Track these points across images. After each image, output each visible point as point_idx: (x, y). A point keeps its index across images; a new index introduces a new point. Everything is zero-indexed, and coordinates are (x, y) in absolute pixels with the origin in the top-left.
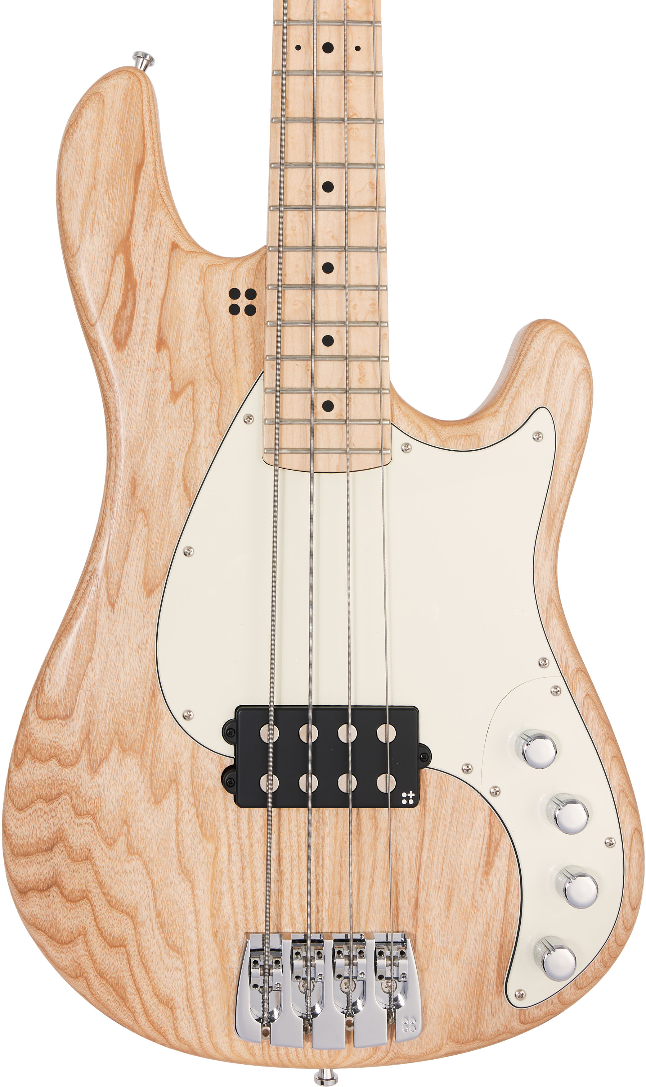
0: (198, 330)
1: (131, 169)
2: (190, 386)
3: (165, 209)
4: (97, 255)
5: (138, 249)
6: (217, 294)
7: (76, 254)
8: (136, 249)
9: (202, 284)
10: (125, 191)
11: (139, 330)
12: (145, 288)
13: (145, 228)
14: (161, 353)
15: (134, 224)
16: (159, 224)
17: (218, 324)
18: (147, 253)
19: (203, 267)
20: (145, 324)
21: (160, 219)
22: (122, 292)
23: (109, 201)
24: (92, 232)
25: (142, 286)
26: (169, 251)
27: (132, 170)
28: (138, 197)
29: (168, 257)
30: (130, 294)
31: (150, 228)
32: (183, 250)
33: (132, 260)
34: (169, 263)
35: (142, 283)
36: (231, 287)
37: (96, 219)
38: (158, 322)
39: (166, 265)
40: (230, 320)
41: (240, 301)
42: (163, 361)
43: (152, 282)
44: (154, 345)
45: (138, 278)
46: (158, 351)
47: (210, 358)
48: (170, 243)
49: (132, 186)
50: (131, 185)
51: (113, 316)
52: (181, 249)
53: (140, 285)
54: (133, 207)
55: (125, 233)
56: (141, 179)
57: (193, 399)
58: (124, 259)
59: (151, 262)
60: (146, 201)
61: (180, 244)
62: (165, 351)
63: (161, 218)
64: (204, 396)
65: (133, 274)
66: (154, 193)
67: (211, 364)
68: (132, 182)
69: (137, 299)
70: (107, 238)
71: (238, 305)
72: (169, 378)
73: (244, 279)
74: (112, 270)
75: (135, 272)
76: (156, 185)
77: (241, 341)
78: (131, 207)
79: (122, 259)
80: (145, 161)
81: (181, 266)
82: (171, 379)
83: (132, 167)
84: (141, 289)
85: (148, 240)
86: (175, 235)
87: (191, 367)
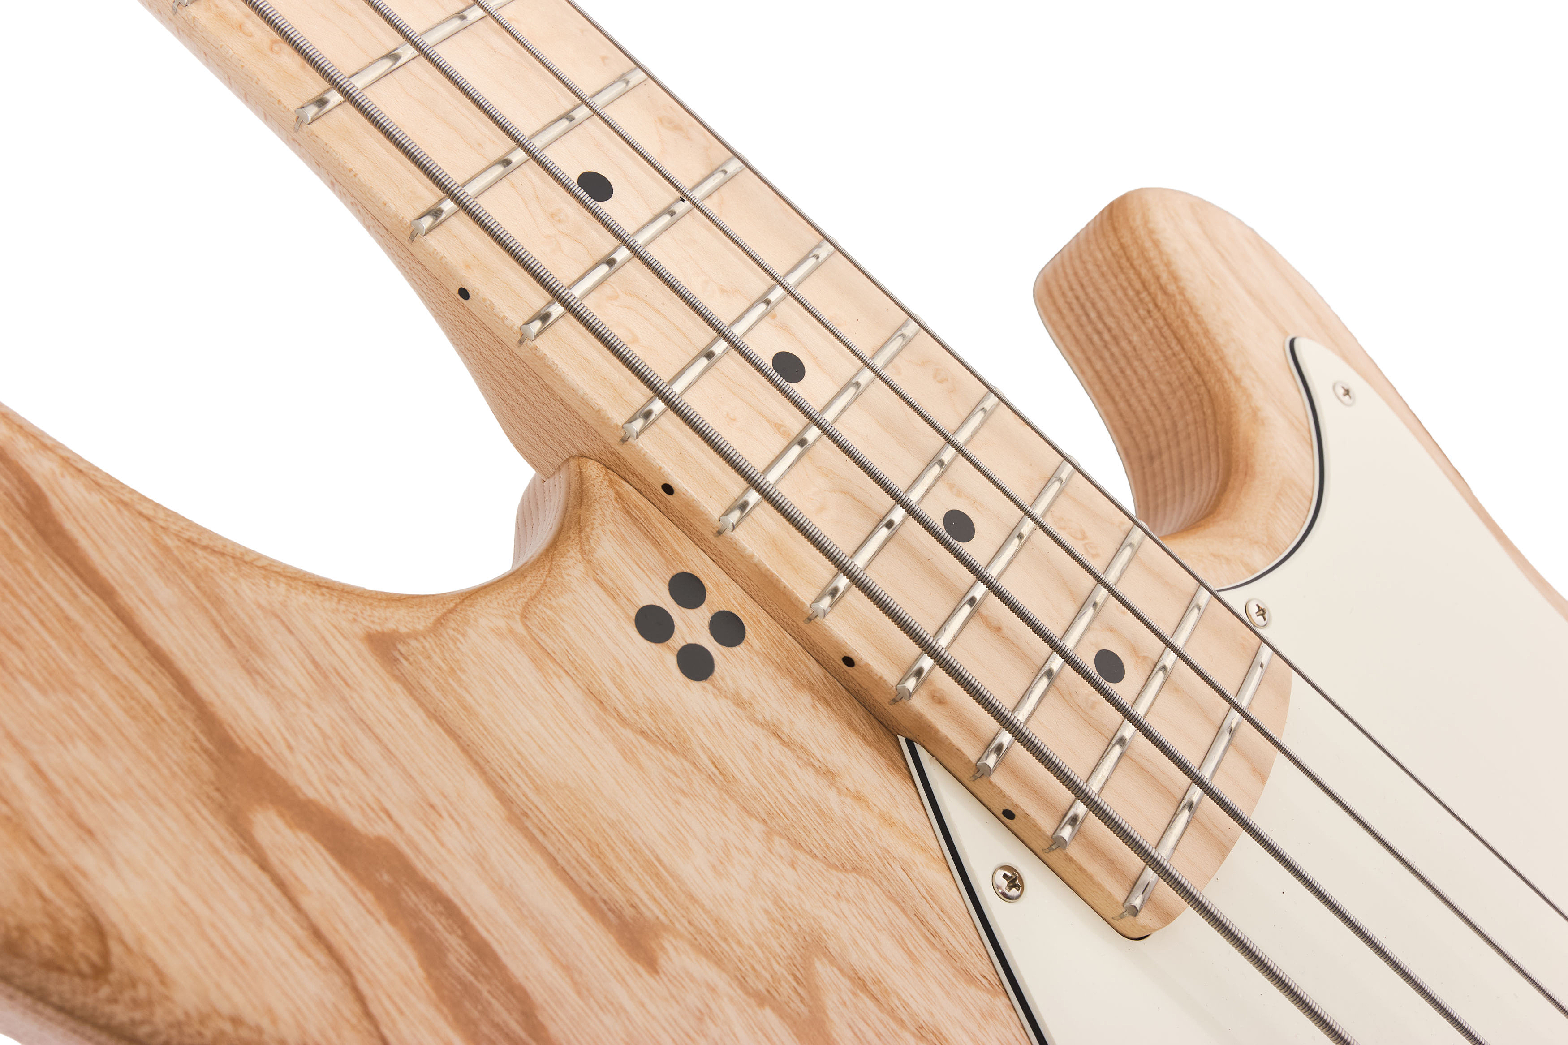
0: (677, 803)
1: (15, 538)
2: (818, 965)
3: (245, 569)
4: (184, 891)
5: (290, 747)
6: (621, 666)
7: (105, 954)
8: (286, 753)
9: (559, 677)
10: (68, 619)
11: (544, 965)
12: (429, 835)
13: (251, 671)
14: (662, 961)
15: (201, 687)
16: (275, 622)
17: (702, 736)
18: (328, 730)
19: (511, 631)
20: (544, 935)
21: (260, 606)
22: (380, 914)
23: (44, 692)
24: (90, 832)
25: (417, 838)
26: (381, 671)
27: (22, 537)
28: (128, 598)
29: (397, 687)
30: (412, 898)
31: (261, 655)
32: (415, 635)
33: (311, 794)
34: (421, 705)
35: (408, 829)
36: (628, 616)
37: (59, 783)
38: (566, 891)
39: (418, 717)
40: (715, 696)
41: (685, 630)
42: (692, 979)
43: (435, 799)
44: (621, 961)
45: (382, 829)
46: (652, 965)
47: (777, 839)
48: (363, 647)
49: (74, 583)
50: (66, 585)
51: (431, 1013)
52: (409, 636)
53: (410, 841)
54: (147, 643)
55: (203, 739)
56: (83, 542)
57: (860, 983)
58: (281, 815)
59: (370, 751)
60: (166, 594)
61: (390, 626)
62: (667, 945)
63: (263, 602)
64: (869, 947)
65: (356, 832)
66: (166, 549)
67: (797, 852)
68: (62, 573)
69: (446, 888)
70: (160, 805)
71: (690, 641)
72: (752, 1002)
73: (635, 567)
74: (281, 884)
75: (356, 819)
76: (146, 524)
77: (792, 723)
78: (138, 646)
79: (280, 824)
80: (39, 481)
81: (459, 681)
82: (762, 999)
83: (13, 527)
84: (424, 847)
85: (294, 696)
86: (351, 616)
87: (767, 912)
